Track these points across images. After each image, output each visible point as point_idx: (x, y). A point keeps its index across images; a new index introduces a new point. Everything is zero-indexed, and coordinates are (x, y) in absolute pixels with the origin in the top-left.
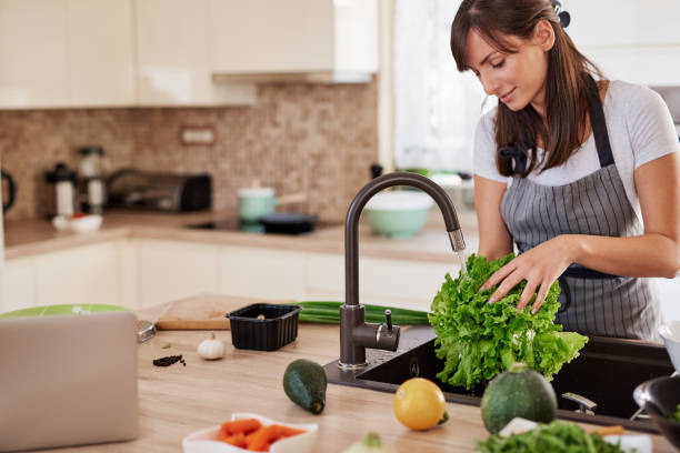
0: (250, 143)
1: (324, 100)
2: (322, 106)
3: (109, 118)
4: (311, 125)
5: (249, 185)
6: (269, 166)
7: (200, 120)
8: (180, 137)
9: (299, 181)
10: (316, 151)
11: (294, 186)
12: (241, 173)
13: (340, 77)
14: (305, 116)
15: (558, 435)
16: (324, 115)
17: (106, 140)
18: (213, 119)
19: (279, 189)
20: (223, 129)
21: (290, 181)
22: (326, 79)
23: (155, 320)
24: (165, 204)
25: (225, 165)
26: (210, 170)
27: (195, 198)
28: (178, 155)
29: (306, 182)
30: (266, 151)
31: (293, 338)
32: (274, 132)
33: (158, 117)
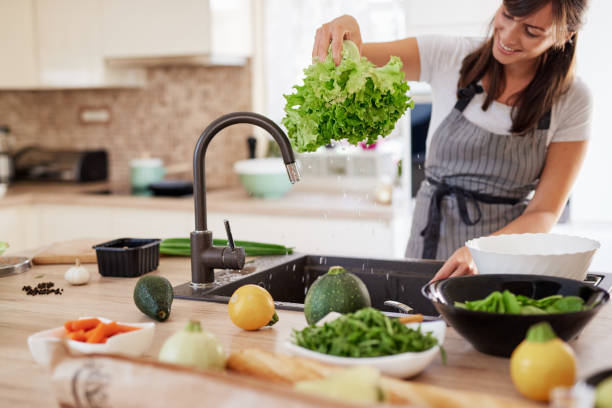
0: (142, 122)
1: (206, 81)
2: (204, 87)
3: (16, 99)
4: (195, 103)
5: (138, 156)
6: (158, 140)
7: (96, 102)
8: (79, 116)
9: (185, 153)
11: (181, 157)
12: (134, 148)
13: (217, 61)
14: (190, 96)
16: (206, 95)
17: (12, 120)
18: (108, 100)
19: (167, 160)
20: (117, 109)
21: (177, 153)
22: (205, 61)
23: (31, 256)
24: (67, 176)
25: (120, 141)
26: (106, 145)
28: (78, 132)
29: (191, 154)
30: (155, 128)
31: (154, 267)
32: (161, 111)
33: (60, 100)
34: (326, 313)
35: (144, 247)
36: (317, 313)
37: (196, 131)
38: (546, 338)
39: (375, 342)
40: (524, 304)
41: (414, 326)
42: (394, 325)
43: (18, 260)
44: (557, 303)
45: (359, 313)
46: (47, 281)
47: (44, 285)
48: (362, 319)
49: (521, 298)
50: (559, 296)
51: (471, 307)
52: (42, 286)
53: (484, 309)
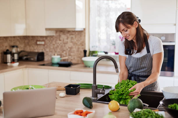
0: (54, 45)
2: (71, 36)
3: (19, 38)
4: (69, 40)
6: (58, 50)
7: (41, 39)
8: (36, 43)
9: (66, 54)
10: (70, 46)
12: (51, 52)
13: (77, 30)
14: (67, 39)
15: (147, 111)
16: (72, 38)
17: (18, 44)
18: (44, 39)
19: (61, 56)
20: (46, 41)
21: (64, 54)
22: (73, 30)
24: (32, 59)
25: (48, 50)
26: (44, 51)
27: (40, 58)
28: (36, 47)
29: (68, 54)
30: (58, 46)
31: (79, 92)
32: (60, 42)
33: (31, 38)
35: (78, 87)
37: (69, 48)
39: (151, 117)
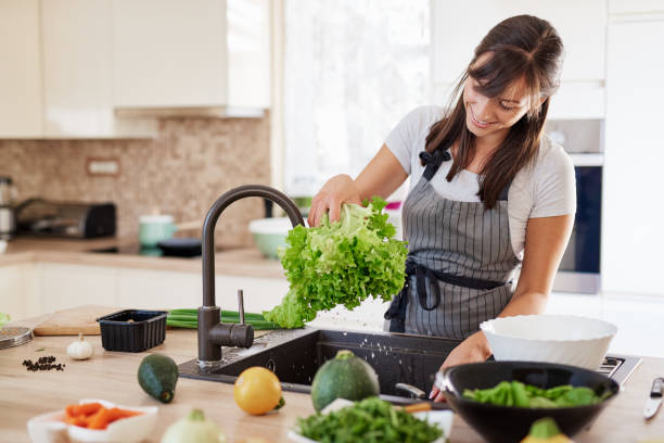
0: (152, 174)
1: (221, 133)
2: (219, 140)
3: (19, 150)
4: (209, 157)
5: (149, 213)
6: (170, 195)
7: (104, 152)
8: (87, 168)
9: (198, 209)
11: (194, 214)
12: (144, 202)
13: (233, 112)
14: (204, 149)
16: (220, 148)
17: (15, 170)
18: (117, 151)
19: (179, 217)
20: (127, 161)
21: (190, 209)
22: (221, 114)
24: (72, 231)
25: (129, 195)
26: (115, 199)
27: (100, 225)
28: (85, 185)
29: (204, 210)
30: (167, 180)
31: (160, 341)
32: (174, 163)
33: (66, 150)
34: (333, 399)
35: (150, 321)
36: (323, 399)
37: (210, 186)
38: (550, 435)
39: (379, 433)
40: (534, 395)
41: (421, 416)
42: (400, 415)
43: (18, 330)
44: (568, 394)
45: (365, 403)
46: (48, 355)
47: (45, 358)
48: (367, 409)
49: (531, 388)
50: (569, 387)
51: (480, 396)
52: (43, 360)
53: (493, 399)
